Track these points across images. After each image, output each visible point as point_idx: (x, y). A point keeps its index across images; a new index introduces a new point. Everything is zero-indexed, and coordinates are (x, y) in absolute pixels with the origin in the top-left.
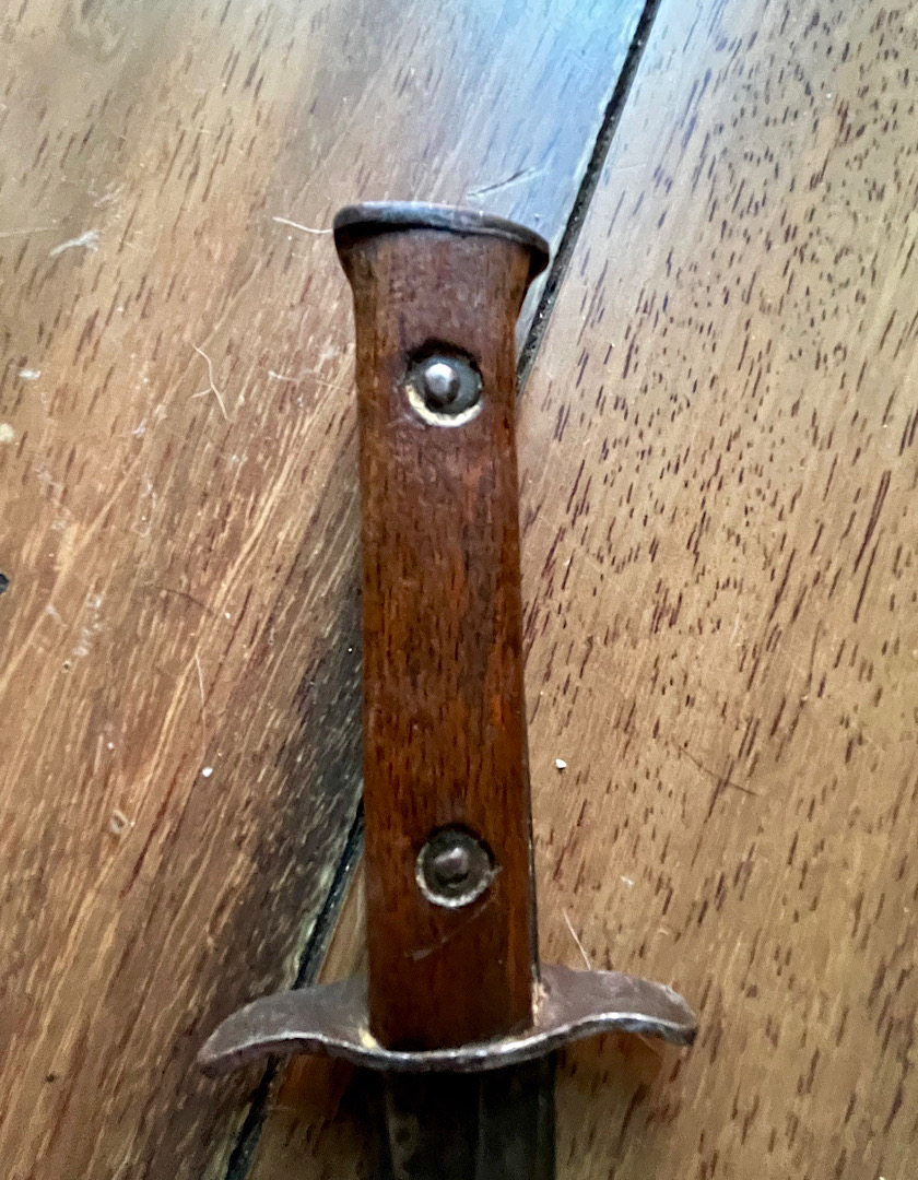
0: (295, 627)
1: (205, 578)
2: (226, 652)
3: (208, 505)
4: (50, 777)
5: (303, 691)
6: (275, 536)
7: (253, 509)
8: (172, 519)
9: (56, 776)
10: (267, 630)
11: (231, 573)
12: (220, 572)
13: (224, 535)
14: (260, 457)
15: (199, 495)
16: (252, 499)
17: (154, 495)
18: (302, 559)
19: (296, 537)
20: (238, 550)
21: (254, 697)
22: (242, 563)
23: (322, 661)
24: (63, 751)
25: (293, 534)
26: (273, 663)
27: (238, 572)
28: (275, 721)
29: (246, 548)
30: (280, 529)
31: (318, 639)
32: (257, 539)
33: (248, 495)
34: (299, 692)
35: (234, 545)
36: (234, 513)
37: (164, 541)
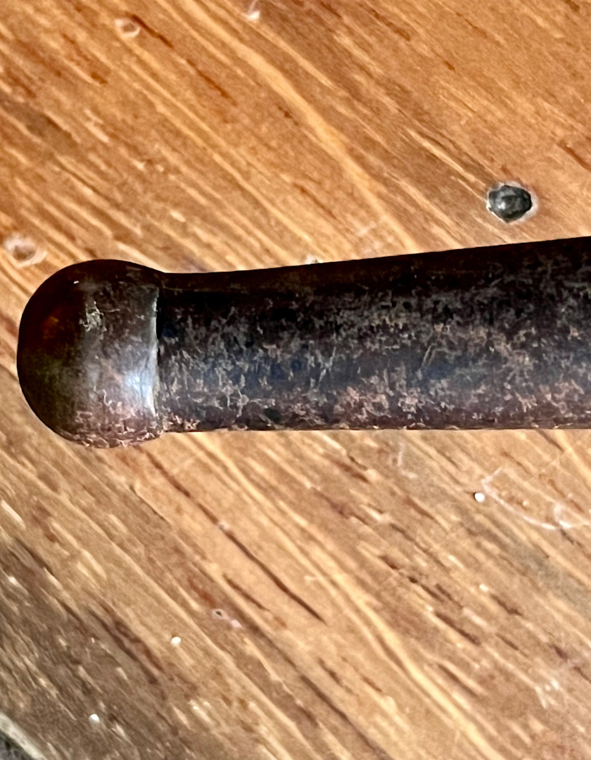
0: (229, 662)
1: (370, 552)
2: (231, 536)
3: (494, 608)
4: (140, 166)
5: (119, 631)
6: (393, 693)
7: (453, 678)
8: (494, 539)
9: (139, 176)
10: (241, 616)
11: (361, 598)
12: (370, 581)
13: (428, 612)
14: (537, 726)
15: (518, 600)
16: (471, 683)
17: (549, 527)
18: (335, 720)
19: (376, 726)
20: (394, 624)
21: (140, 550)
22: (368, 623)
23: (153, 681)
24: (176, 205)
25: (384, 724)
26: (184, 605)
27: (358, 611)
28: (89, 567)
29: (392, 638)
30: (400, 707)
31: (192, 691)
32: (399, 663)
33: (482, 681)
34: (119, 624)
35: (405, 621)
36: (460, 644)
37: (462, 511)
